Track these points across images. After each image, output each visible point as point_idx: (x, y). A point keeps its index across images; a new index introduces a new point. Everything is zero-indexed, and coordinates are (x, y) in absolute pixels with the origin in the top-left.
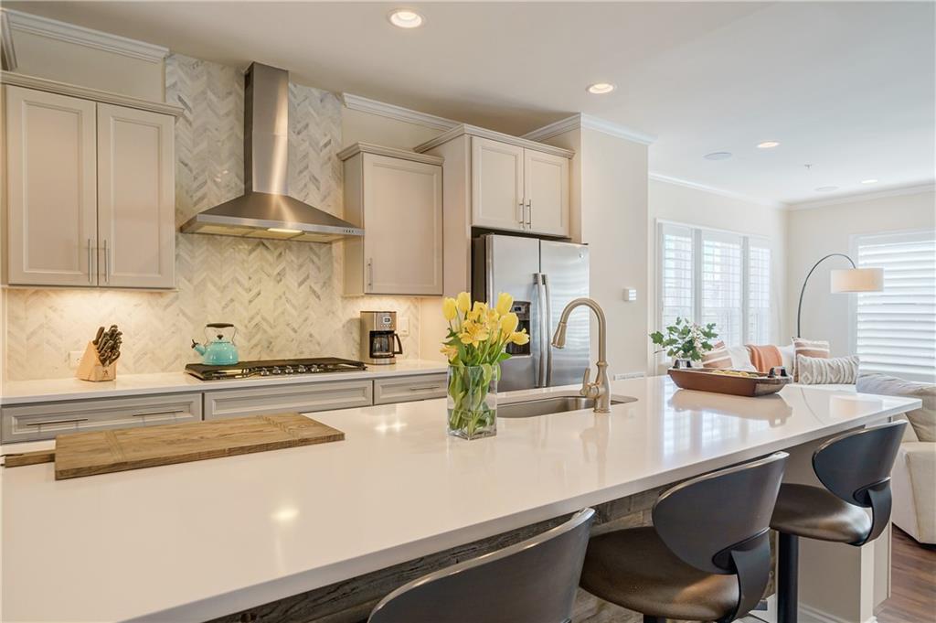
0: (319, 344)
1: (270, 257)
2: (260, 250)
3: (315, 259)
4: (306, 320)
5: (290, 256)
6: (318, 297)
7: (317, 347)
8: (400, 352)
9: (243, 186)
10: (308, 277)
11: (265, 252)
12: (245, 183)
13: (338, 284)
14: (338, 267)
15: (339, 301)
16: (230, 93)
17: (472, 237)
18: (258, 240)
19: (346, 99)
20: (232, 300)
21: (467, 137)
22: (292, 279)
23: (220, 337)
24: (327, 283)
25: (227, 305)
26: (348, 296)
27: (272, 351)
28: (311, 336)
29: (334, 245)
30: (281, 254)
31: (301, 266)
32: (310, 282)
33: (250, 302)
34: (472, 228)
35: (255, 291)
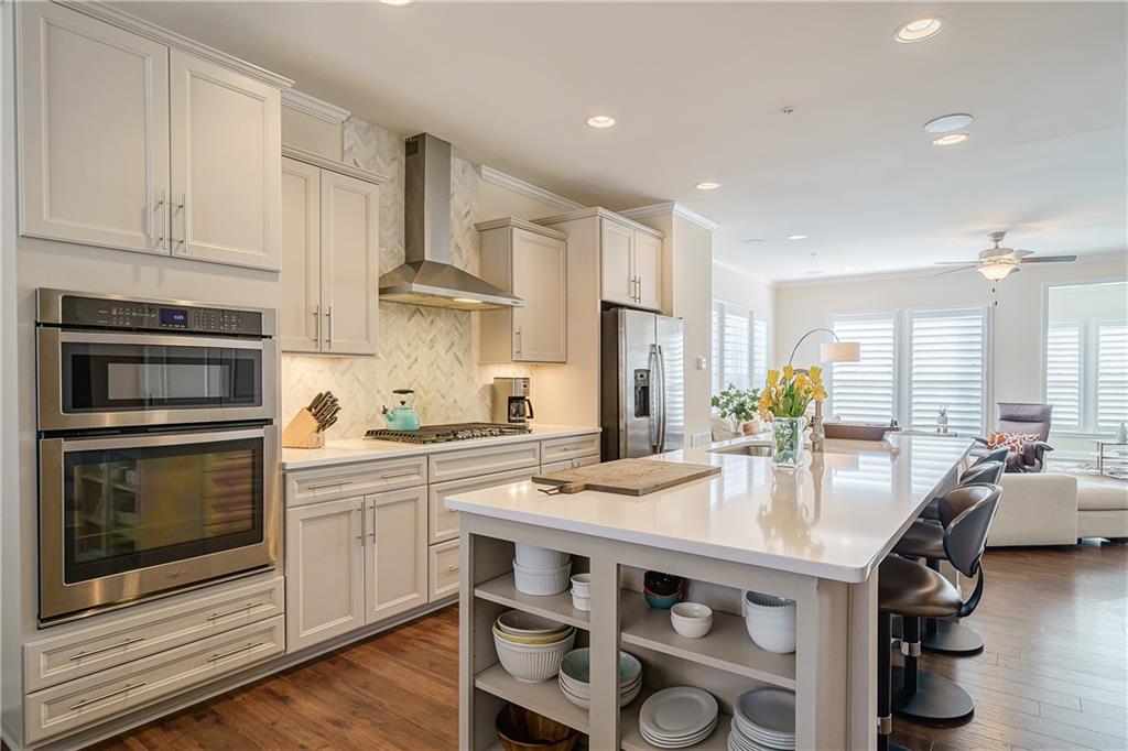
0: (461, 410)
1: (425, 324)
2: (417, 317)
3: (458, 326)
4: (452, 386)
5: (440, 323)
6: (461, 364)
7: (460, 414)
8: (531, 416)
9: (404, 253)
10: (453, 343)
11: (420, 318)
12: (406, 249)
13: (475, 352)
14: (476, 334)
15: (476, 366)
16: (394, 159)
17: (602, 310)
18: (414, 307)
19: (483, 172)
20: (396, 367)
21: (598, 218)
22: (441, 347)
23: (403, 403)
24: (467, 350)
25: (391, 372)
26: (483, 363)
27: (426, 417)
28: (455, 401)
29: (472, 313)
30: (432, 321)
31: (448, 334)
32: (454, 349)
33: (409, 368)
34: (602, 302)
35: (413, 357)
